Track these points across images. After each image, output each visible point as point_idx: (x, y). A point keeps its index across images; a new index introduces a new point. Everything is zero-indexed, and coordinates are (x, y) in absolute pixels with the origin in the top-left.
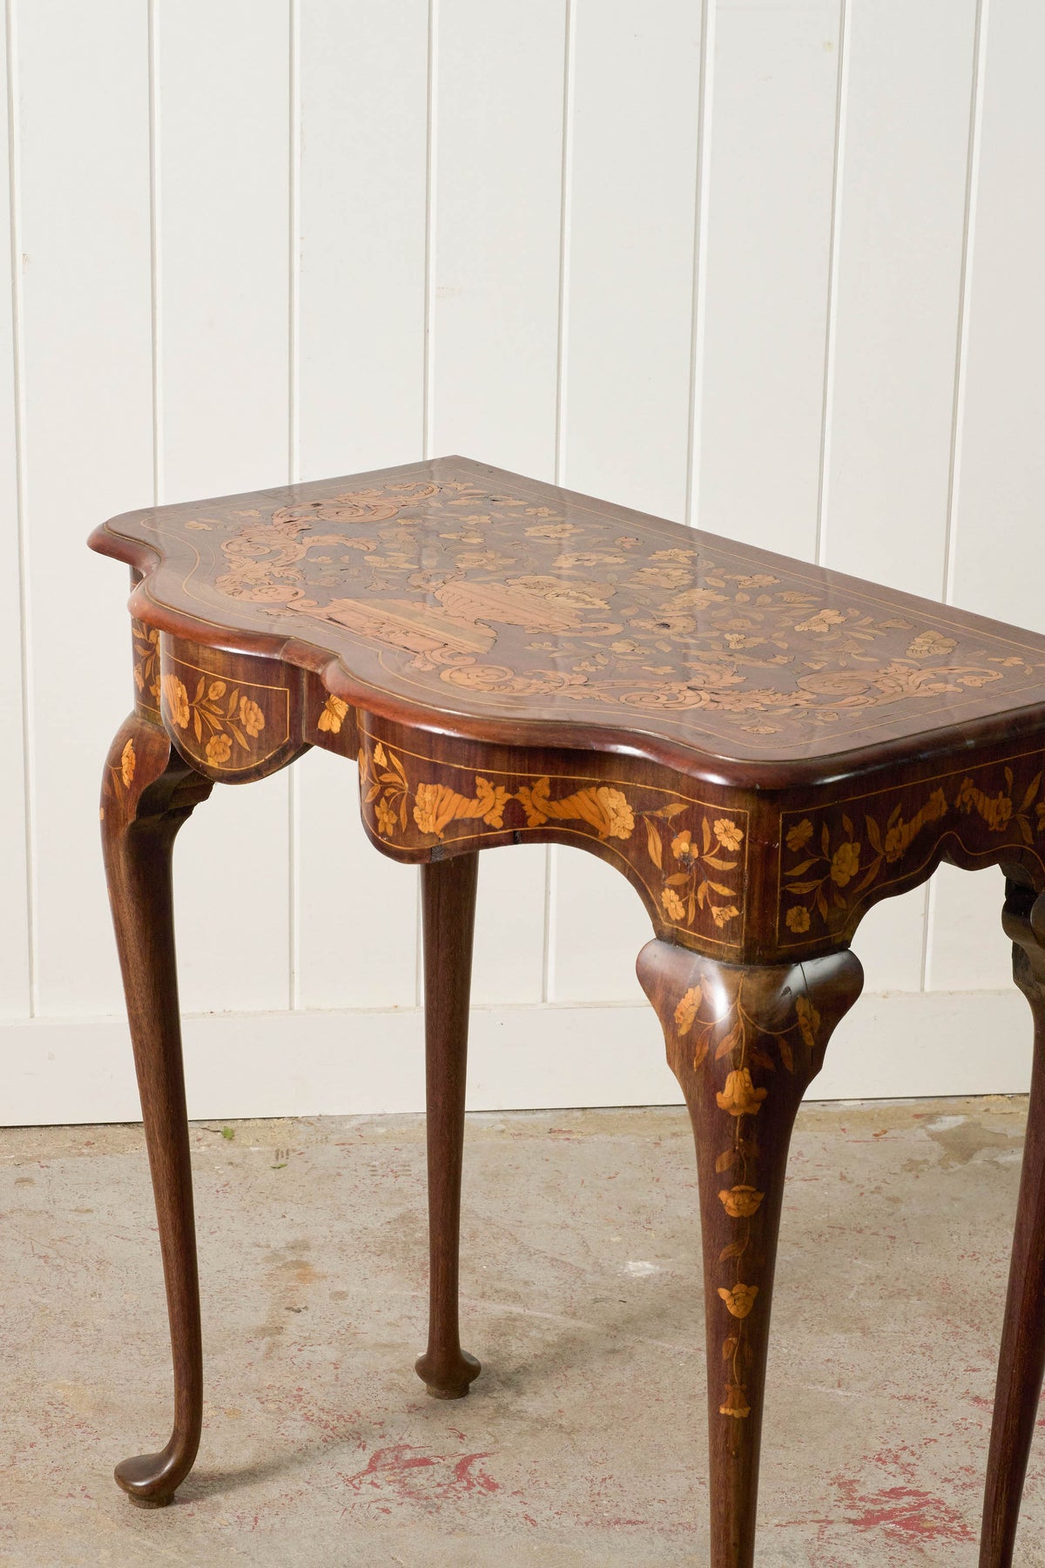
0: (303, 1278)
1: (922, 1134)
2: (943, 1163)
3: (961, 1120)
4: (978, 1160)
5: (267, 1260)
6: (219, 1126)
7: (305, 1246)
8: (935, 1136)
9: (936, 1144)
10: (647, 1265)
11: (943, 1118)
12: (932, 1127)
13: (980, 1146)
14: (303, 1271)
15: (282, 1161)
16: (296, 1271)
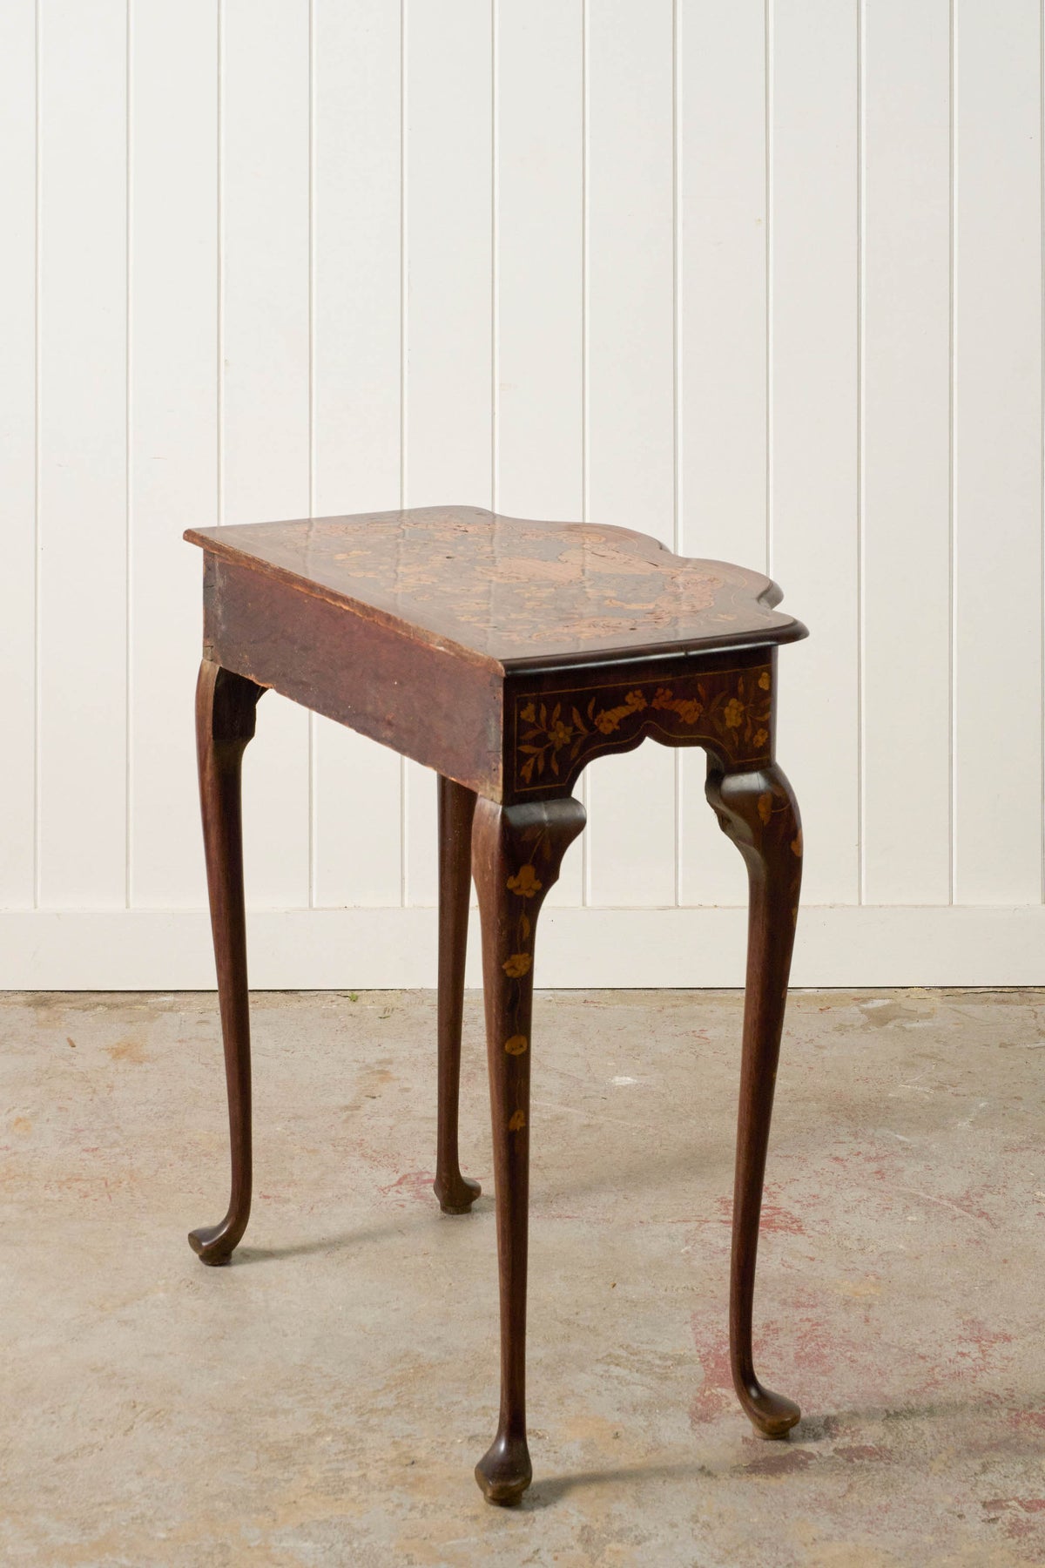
0: (382, 1080)
1: (856, 1009)
2: (864, 1027)
3: (887, 1002)
4: (890, 1026)
5: (360, 1069)
6: (349, 993)
7: (390, 1062)
8: (863, 1011)
9: (864, 1016)
10: (629, 1079)
11: (875, 1001)
12: (864, 1006)
13: (895, 1018)
14: (384, 1075)
15: (387, 1014)
16: (378, 1076)
